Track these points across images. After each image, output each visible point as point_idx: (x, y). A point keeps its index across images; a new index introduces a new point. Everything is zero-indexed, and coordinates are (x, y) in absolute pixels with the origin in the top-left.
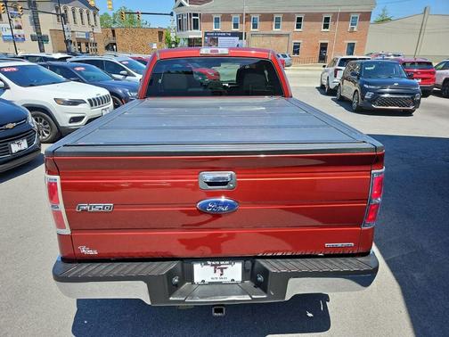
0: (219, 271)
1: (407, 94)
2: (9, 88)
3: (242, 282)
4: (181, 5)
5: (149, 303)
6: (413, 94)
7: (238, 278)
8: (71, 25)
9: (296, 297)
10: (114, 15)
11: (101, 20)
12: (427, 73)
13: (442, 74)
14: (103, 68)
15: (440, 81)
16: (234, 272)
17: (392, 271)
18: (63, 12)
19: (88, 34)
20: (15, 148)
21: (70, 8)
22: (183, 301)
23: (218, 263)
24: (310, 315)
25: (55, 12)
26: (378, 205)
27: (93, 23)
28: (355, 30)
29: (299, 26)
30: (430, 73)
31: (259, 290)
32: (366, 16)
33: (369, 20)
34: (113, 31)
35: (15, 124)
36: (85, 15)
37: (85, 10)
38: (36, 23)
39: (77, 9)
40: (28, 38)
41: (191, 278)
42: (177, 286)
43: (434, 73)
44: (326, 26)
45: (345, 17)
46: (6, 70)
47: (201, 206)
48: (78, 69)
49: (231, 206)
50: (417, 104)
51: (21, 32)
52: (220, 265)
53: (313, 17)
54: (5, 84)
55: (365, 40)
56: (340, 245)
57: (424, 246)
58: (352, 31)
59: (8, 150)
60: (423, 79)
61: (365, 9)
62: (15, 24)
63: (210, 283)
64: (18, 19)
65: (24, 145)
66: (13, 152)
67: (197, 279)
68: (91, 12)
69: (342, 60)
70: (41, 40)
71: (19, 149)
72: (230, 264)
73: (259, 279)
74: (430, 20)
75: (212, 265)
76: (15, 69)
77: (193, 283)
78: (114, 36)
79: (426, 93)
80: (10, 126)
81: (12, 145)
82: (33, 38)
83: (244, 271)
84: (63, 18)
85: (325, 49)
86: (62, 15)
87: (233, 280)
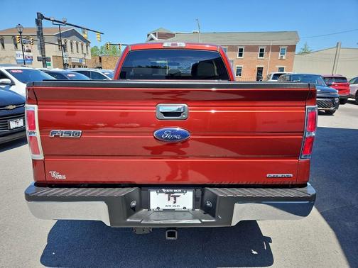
0: (172, 199)
1: (329, 98)
2: (14, 85)
3: (193, 210)
4: (152, 39)
5: (109, 225)
6: (333, 98)
7: (190, 206)
8: (69, 53)
9: (242, 223)
10: (102, 48)
11: (92, 51)
12: (342, 85)
13: (354, 87)
14: (89, 76)
15: (353, 92)
16: (186, 200)
17: (326, 220)
18: (63, 43)
19: (81, 60)
20: (13, 125)
21: (69, 41)
22: (139, 223)
23: (171, 191)
24: (254, 252)
25: (57, 43)
26: (312, 138)
27: (85, 51)
28: (284, 58)
29: (240, 55)
30: (345, 85)
31: (208, 215)
32: (292, 48)
33: (294, 51)
34: (100, 58)
35: (15, 107)
36: (80, 46)
37: (80, 43)
38: (42, 49)
39: (75, 42)
40: (35, 59)
41: (147, 206)
42: (134, 209)
43: (348, 85)
44: (261, 55)
45: (276, 48)
46: (13, 71)
47: (157, 134)
48: (70, 75)
49: (184, 135)
50: (336, 106)
51: (30, 54)
52: (173, 193)
53: (251, 49)
54: (12, 81)
55: (292, 65)
56: (280, 175)
57: (353, 203)
58: (281, 59)
59: (7, 126)
60: (339, 90)
61: (291, 43)
62: (26, 48)
63: (164, 210)
64: (29, 45)
65: (20, 123)
66: (11, 128)
67: (153, 206)
68: (85, 44)
69: (275, 75)
70: (44, 60)
71: (17, 126)
72: (182, 192)
73: (208, 204)
74: (341, 52)
75: (167, 193)
76: (20, 71)
77: (149, 210)
78: (100, 62)
79: (343, 101)
80: (11, 107)
81: (11, 123)
82: (39, 59)
83: (195, 199)
84: (64, 48)
85: (261, 72)
86: (63, 46)
87: (185, 208)
